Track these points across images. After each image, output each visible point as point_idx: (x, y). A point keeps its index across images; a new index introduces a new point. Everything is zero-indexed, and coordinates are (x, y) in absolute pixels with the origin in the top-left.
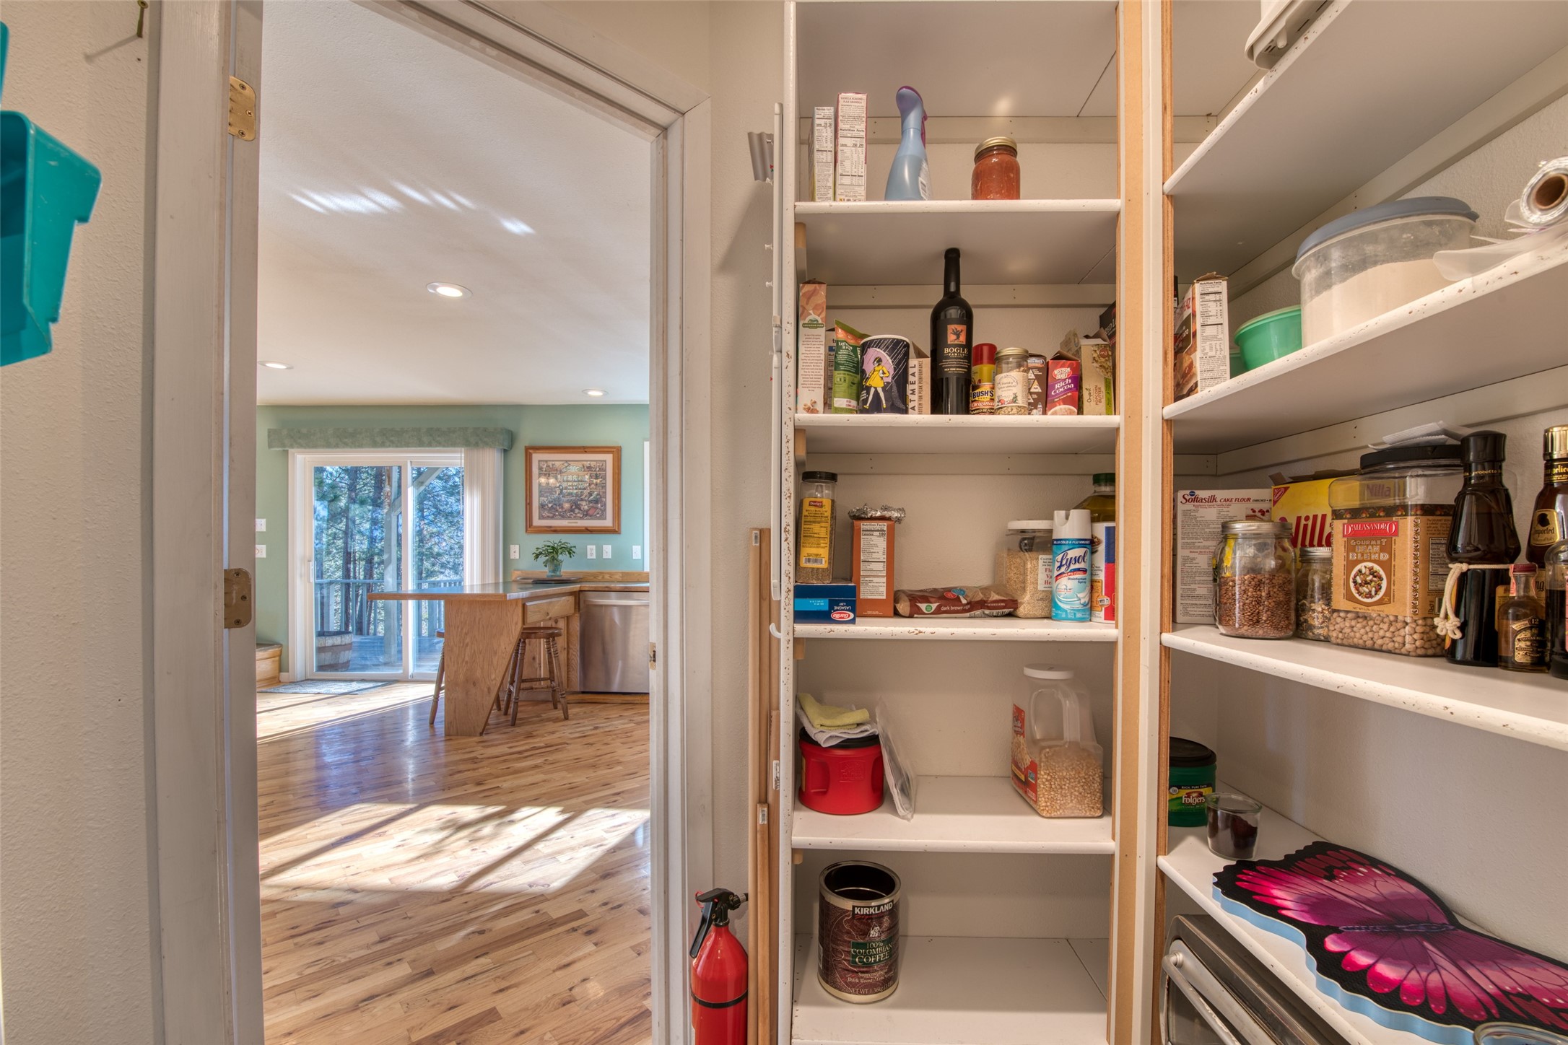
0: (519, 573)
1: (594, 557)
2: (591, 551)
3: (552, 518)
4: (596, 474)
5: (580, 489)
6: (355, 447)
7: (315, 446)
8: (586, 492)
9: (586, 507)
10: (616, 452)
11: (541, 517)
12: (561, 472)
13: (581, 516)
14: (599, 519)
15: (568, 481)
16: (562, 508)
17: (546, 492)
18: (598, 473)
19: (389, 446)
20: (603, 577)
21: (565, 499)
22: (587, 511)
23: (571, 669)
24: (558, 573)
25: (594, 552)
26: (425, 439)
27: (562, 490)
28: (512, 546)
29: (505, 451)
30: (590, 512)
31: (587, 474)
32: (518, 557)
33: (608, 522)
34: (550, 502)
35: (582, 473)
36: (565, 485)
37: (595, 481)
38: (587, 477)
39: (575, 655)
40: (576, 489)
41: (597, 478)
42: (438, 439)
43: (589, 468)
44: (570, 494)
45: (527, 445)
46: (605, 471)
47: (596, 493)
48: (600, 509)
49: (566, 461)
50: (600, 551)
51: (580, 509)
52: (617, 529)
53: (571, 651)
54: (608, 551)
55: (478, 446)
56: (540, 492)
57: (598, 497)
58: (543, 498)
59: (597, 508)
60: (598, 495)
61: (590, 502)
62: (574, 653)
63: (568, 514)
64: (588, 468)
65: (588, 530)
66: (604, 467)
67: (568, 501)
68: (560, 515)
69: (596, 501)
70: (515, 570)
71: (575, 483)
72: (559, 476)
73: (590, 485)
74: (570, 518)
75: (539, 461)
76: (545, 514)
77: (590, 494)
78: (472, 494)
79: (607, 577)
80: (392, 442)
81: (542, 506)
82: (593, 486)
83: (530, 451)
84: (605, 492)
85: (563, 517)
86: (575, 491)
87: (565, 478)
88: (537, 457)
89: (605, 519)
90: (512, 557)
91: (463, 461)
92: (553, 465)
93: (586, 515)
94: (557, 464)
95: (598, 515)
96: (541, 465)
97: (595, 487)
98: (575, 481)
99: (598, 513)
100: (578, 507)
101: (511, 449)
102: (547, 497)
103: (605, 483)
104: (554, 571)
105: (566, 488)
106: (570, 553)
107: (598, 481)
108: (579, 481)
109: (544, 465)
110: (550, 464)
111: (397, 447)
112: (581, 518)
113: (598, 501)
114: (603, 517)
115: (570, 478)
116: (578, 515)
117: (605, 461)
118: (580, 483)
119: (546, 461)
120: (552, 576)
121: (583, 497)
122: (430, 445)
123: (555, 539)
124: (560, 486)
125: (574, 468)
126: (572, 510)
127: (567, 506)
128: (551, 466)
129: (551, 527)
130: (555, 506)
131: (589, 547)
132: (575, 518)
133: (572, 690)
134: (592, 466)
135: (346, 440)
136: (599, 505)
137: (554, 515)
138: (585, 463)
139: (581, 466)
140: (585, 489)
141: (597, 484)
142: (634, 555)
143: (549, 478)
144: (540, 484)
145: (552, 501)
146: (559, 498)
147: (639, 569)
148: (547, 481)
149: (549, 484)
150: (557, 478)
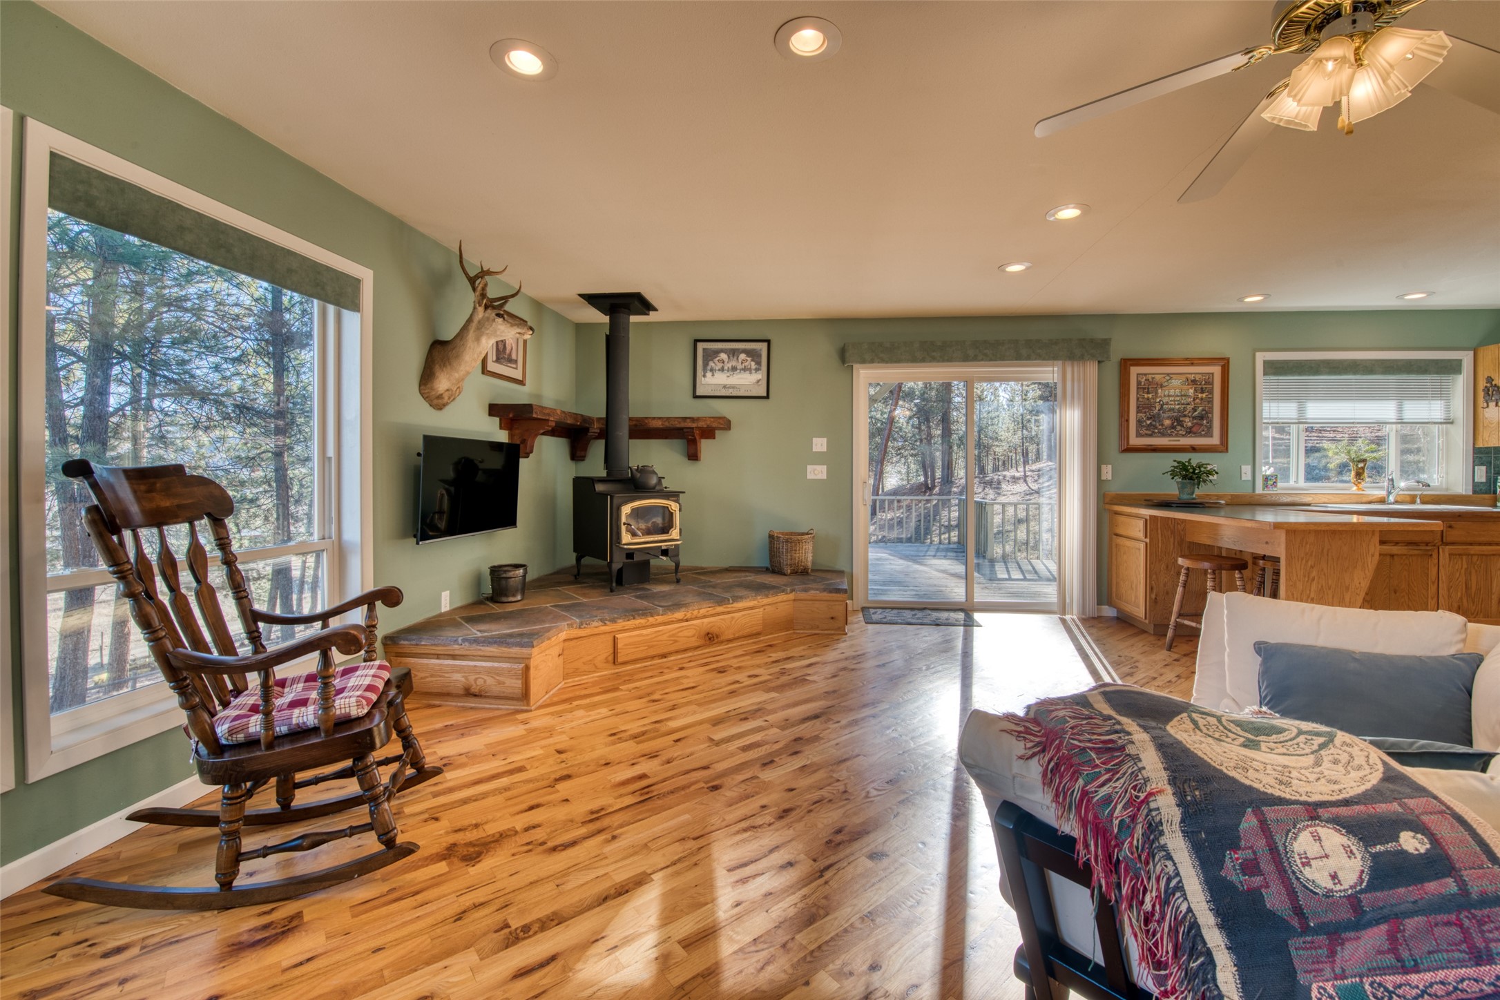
3: (1151, 436)
4: (1202, 389)
5: (1183, 404)
6: (943, 361)
7: (898, 361)
8: (1190, 407)
9: (1190, 424)
10: (1225, 364)
11: (1139, 435)
12: (1162, 386)
13: (1184, 433)
14: (1205, 436)
15: (1169, 396)
16: (1162, 425)
17: (1145, 408)
18: (1204, 387)
19: (982, 360)
20: (1210, 499)
21: (1166, 415)
22: (1191, 428)
24: (1192, 496)
27: (1162, 406)
28: (1103, 467)
29: (1099, 362)
30: (1194, 430)
31: (1191, 388)
32: (1110, 478)
33: (1215, 440)
34: (1148, 419)
35: (1185, 387)
36: (1166, 400)
37: (1200, 395)
38: (1191, 391)
40: (1179, 404)
41: (1202, 392)
43: (1194, 382)
44: (1171, 410)
46: (1212, 383)
47: (1201, 408)
48: (1206, 426)
49: (1168, 374)
51: (1182, 426)
52: (1224, 447)
55: (1083, 358)
56: (1138, 407)
57: (1204, 412)
58: (1141, 414)
59: (1202, 425)
60: (1203, 410)
61: (1194, 418)
63: (1169, 432)
64: (1192, 381)
65: (1193, 448)
66: (1211, 380)
67: (1169, 418)
68: (1160, 433)
69: (1201, 417)
70: (1106, 492)
71: (1178, 399)
72: (1160, 391)
73: (1194, 400)
74: (1170, 435)
75: (1138, 375)
76: (1143, 431)
77: (1195, 410)
79: (1214, 499)
80: (986, 355)
81: (1139, 422)
82: (1197, 401)
83: (1126, 364)
84: (1212, 408)
85: (1163, 435)
86: (1178, 407)
87: (1166, 393)
88: (1134, 371)
89: (1212, 436)
90: (1104, 477)
91: (1056, 375)
92: (1154, 378)
93: (1190, 433)
94: (1158, 377)
95: (1203, 433)
96: (1140, 379)
97: (1199, 402)
98: (1177, 396)
99: (1203, 431)
100: (1180, 423)
101: (1105, 360)
102: (1146, 412)
103: (1212, 398)
104: (1188, 494)
105: (1167, 404)
107: (1204, 395)
108: (1181, 396)
109: (1143, 379)
110: (1150, 377)
111: (991, 360)
112: (1183, 436)
113: (1205, 416)
114: (1209, 434)
115: (1172, 392)
116: (1181, 432)
117: (1212, 373)
118: (1184, 398)
119: (1145, 375)
121: (1186, 413)
122: (1028, 358)
124: (1160, 401)
125: (1176, 382)
126: (1173, 427)
127: (1167, 422)
128: (1151, 380)
129: (1151, 445)
130: (1153, 423)
132: (1177, 435)
134: (1198, 379)
135: (934, 354)
136: (1205, 421)
137: (1153, 432)
138: (1189, 376)
139: (1185, 379)
140: (1188, 404)
141: (1202, 399)
142: (1243, 475)
143: (1148, 393)
144: (1138, 399)
145: (1151, 418)
146: (1159, 414)
147: (1249, 491)
148: (1146, 396)
149: (1148, 399)
150: (1157, 393)
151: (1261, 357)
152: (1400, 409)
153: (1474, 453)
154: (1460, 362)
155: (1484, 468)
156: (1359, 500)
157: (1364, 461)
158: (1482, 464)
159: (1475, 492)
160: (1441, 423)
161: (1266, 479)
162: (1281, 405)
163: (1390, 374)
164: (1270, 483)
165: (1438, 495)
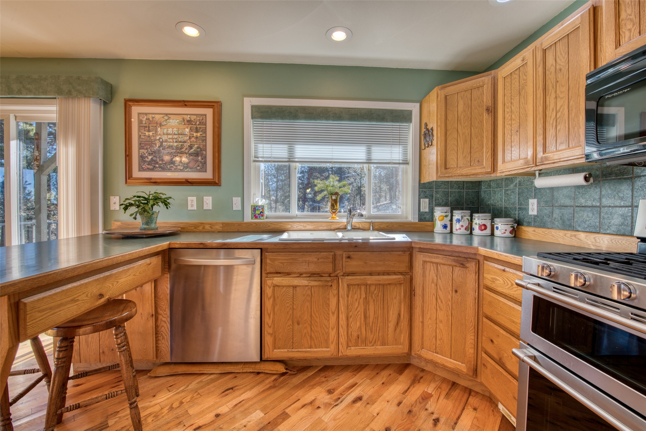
0: (119, 223)
1: (195, 208)
2: (192, 202)
3: (152, 170)
4: (197, 128)
5: (181, 142)
8: (186, 145)
9: (186, 160)
10: (217, 106)
11: (141, 169)
12: (161, 125)
13: (182, 168)
14: (199, 171)
15: (168, 134)
16: (162, 160)
17: (146, 145)
18: (198, 126)
20: (204, 228)
21: (165, 151)
22: (187, 164)
23: (161, 338)
24: (153, 226)
25: (195, 203)
26: (15, 87)
27: (162, 143)
28: (112, 198)
29: (105, 103)
30: (191, 165)
31: (187, 128)
33: (209, 175)
34: (149, 155)
35: (182, 126)
36: (164, 138)
37: (195, 134)
38: (187, 130)
39: (165, 322)
40: (176, 142)
41: (197, 131)
42: (28, 86)
43: (190, 122)
44: (169, 147)
45: (127, 97)
46: (206, 125)
47: (196, 146)
48: (201, 162)
49: (166, 114)
50: (200, 202)
51: (180, 162)
52: (217, 182)
53: (160, 317)
54: (208, 202)
55: (71, 94)
56: (140, 144)
57: (199, 150)
58: (143, 151)
59: (197, 161)
60: (198, 148)
62: (164, 319)
63: (168, 166)
64: (188, 121)
65: (188, 182)
66: (204, 121)
67: (168, 154)
68: (160, 167)
69: (197, 154)
70: (115, 221)
71: (176, 136)
72: (159, 129)
73: (190, 138)
74: (170, 170)
75: (139, 114)
76: (145, 166)
77: (191, 147)
78: (66, 145)
79: (207, 227)
81: (142, 158)
82: (193, 139)
83: (129, 103)
84: (206, 146)
85: (163, 169)
86: (175, 144)
87: (165, 131)
88: (136, 110)
89: (206, 171)
90: (112, 208)
92: (153, 118)
93: (187, 168)
94: (157, 117)
95: (198, 168)
96: (141, 118)
97: (195, 140)
98: (175, 134)
99: (199, 166)
100: (179, 159)
101: (111, 102)
102: (147, 149)
103: (206, 137)
104: (147, 223)
105: (166, 141)
106: (166, 205)
107: (199, 134)
108: (179, 134)
109: (143, 117)
110: (150, 116)
112: (181, 171)
114: (203, 169)
115: (170, 130)
116: (179, 167)
117: (206, 115)
118: (181, 136)
119: (146, 114)
120: (145, 229)
121: (183, 150)
123: (149, 190)
124: (160, 138)
125: (174, 122)
126: (171, 162)
127: (167, 158)
128: (151, 119)
129: (151, 179)
130: (155, 159)
131: (189, 198)
132: (176, 170)
133: (163, 361)
134: (192, 119)
136: (200, 158)
137: (154, 167)
138: (185, 116)
139: (181, 120)
140: (185, 142)
141: (197, 138)
142: (234, 206)
143: (149, 131)
144: (140, 137)
145: (153, 153)
146: (159, 151)
147: (238, 220)
148: (147, 134)
149: (149, 136)
150: (156, 131)
151: (249, 103)
152: (369, 152)
153: (420, 188)
154: (410, 112)
155: (427, 200)
156: (329, 228)
157: (337, 194)
158: (426, 197)
159: (420, 220)
160: (399, 163)
161: (255, 208)
162: (273, 146)
163: (355, 120)
164: (258, 212)
165: (392, 223)
